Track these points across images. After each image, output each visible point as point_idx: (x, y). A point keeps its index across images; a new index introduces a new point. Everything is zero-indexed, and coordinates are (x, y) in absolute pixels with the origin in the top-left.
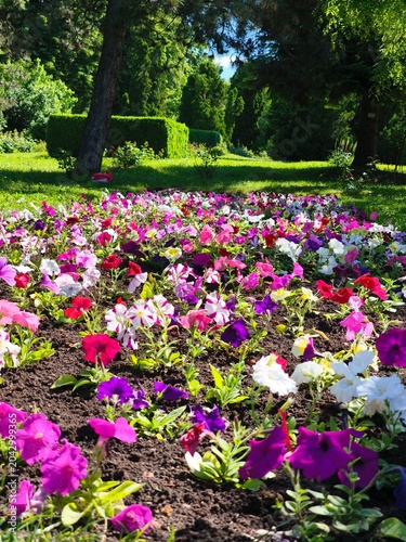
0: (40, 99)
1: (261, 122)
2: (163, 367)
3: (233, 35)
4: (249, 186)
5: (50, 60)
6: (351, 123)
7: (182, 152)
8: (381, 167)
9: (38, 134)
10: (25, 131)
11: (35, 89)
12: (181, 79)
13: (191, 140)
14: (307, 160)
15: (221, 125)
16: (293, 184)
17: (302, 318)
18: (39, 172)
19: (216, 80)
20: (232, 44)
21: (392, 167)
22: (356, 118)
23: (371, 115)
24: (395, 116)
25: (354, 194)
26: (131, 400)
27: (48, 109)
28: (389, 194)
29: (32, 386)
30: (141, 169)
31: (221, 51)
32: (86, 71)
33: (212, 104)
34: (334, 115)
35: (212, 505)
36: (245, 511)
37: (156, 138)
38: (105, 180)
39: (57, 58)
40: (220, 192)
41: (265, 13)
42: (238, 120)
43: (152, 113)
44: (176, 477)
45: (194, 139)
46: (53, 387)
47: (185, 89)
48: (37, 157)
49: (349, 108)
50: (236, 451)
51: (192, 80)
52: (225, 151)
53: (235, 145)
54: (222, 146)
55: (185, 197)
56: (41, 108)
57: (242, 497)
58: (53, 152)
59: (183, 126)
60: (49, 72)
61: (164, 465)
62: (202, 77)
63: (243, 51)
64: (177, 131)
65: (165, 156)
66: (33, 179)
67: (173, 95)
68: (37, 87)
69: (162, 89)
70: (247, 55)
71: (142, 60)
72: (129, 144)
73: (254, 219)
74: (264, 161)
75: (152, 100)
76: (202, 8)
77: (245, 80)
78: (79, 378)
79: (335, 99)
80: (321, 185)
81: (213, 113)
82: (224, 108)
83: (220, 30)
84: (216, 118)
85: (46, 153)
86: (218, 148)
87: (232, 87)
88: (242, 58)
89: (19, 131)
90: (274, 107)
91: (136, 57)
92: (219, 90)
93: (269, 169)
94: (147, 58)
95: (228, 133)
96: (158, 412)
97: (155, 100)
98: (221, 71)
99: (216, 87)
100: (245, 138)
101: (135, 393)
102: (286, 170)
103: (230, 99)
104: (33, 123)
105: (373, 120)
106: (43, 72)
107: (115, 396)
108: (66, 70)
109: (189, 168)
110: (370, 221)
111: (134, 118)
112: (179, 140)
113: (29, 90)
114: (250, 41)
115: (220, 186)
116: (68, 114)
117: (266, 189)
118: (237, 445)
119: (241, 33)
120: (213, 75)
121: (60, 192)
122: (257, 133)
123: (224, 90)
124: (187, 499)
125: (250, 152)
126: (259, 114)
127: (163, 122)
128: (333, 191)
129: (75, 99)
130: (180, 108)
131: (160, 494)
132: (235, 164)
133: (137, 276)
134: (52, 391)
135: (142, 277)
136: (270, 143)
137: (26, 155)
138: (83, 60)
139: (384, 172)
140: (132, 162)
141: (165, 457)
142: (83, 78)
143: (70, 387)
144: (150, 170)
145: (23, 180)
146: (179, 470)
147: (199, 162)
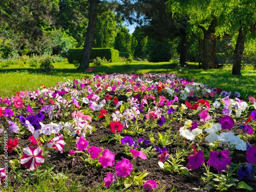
0: (64, 43)
1: (144, 49)
2: (137, 134)
3: (135, 18)
4: (144, 71)
5: (67, 29)
6: (177, 48)
7: (117, 60)
8: (189, 63)
9: (64, 55)
10: (59, 55)
11: (62, 40)
12: (114, 34)
13: (120, 56)
14: (162, 61)
15: (130, 50)
16: (159, 70)
17: (181, 115)
18: (67, 69)
19: (127, 34)
20: (135, 21)
21: (193, 63)
22: (179, 46)
23: (185, 45)
24: (193, 45)
25: (181, 73)
26: (133, 145)
27: (67, 47)
28: (194, 73)
29: (93, 141)
30: (102, 66)
31: (131, 24)
32: (80, 33)
33: (126, 43)
34: (171, 45)
35: (173, 180)
36: (186, 182)
37: (108, 55)
38: (91, 71)
39: (70, 28)
40: (133, 74)
41: (147, 9)
42: (136, 48)
43: (105, 47)
44: (155, 171)
45: (121, 55)
46: (101, 141)
47: (116, 38)
48: (65, 64)
49: (176, 43)
50: (177, 161)
51: (118, 34)
52: (132, 60)
53: (135, 57)
54: (131, 57)
55: (122, 75)
56: (65, 46)
57: (183, 177)
58: (70, 62)
59: (117, 51)
60: (67, 33)
61: (150, 167)
62: (122, 33)
63: (139, 23)
64: (115, 53)
65: (111, 62)
66: (65, 71)
67: (112, 40)
68: (63, 39)
69: (108, 38)
70: (140, 24)
71: (100, 28)
72: (98, 58)
73: (150, 82)
74: (146, 63)
75: (105, 42)
76: (124, 8)
77: (139, 34)
78: (110, 138)
79: (172, 39)
80: (169, 70)
81: (127, 46)
82: (130, 44)
83: (130, 16)
84: (128, 48)
85: (68, 62)
86: (129, 58)
87: (133, 36)
88: (139, 25)
89: (57, 55)
90: (149, 43)
91: (98, 27)
92: (128, 38)
93: (149, 65)
94: (102, 27)
95: (132, 53)
96: (142, 149)
97: (106, 42)
98: (129, 31)
99: (127, 36)
100: (138, 54)
101: (134, 142)
102: (155, 65)
103: (133, 41)
104: (62, 52)
105: (186, 47)
106: (65, 33)
107: (127, 143)
108: (73, 33)
109: (120, 66)
110: (191, 82)
111: (99, 48)
112: (116, 56)
113: (60, 40)
114: (141, 20)
115: (133, 72)
116: (74, 48)
117: (150, 72)
118: (178, 158)
119: (138, 17)
120: (126, 33)
121: (76, 76)
122: (143, 53)
123: (130, 38)
124: (163, 178)
125: (141, 59)
126: (143, 46)
127: (109, 50)
128: (174, 72)
129: (77, 43)
130: (114, 45)
131: (153, 177)
132: (137, 64)
133: (119, 102)
134: (100, 143)
135: (120, 103)
136: (148, 56)
137: (60, 63)
138: (79, 29)
139: (190, 65)
140: (99, 64)
141: (149, 164)
142: (79, 35)
143: (107, 141)
144: (106, 67)
145: (62, 72)
146: (155, 169)
147: (125, 63)
